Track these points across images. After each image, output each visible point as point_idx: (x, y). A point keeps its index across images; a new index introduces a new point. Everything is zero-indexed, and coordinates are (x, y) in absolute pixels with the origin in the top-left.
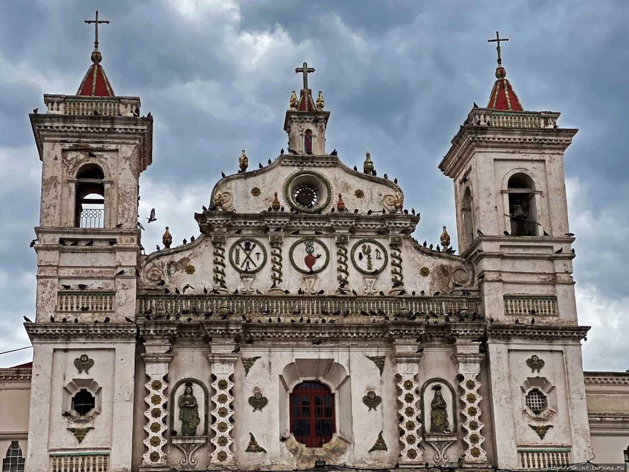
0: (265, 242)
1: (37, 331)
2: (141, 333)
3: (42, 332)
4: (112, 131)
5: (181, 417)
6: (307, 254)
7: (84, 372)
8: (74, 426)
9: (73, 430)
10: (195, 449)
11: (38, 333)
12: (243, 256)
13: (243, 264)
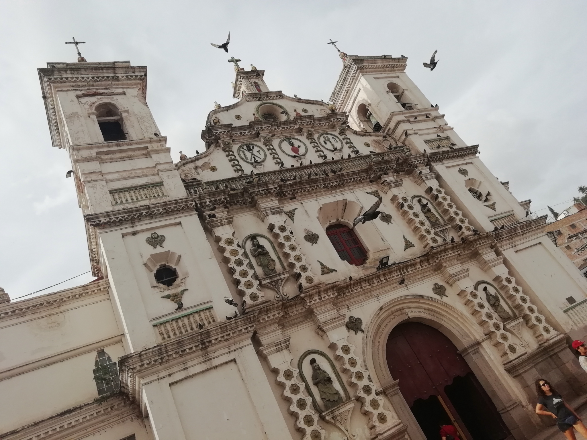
0: (260, 144)
1: (100, 221)
2: (199, 205)
3: (106, 221)
4: (116, 78)
5: (259, 264)
6: (291, 147)
7: (158, 246)
8: (167, 293)
9: (168, 297)
10: (283, 284)
11: (102, 222)
12: (248, 155)
13: (251, 159)
